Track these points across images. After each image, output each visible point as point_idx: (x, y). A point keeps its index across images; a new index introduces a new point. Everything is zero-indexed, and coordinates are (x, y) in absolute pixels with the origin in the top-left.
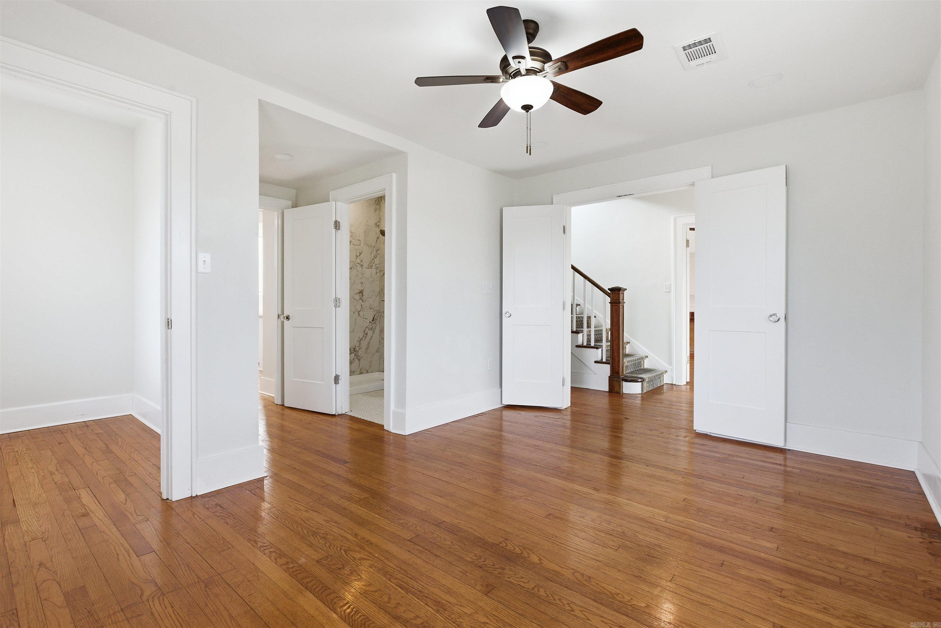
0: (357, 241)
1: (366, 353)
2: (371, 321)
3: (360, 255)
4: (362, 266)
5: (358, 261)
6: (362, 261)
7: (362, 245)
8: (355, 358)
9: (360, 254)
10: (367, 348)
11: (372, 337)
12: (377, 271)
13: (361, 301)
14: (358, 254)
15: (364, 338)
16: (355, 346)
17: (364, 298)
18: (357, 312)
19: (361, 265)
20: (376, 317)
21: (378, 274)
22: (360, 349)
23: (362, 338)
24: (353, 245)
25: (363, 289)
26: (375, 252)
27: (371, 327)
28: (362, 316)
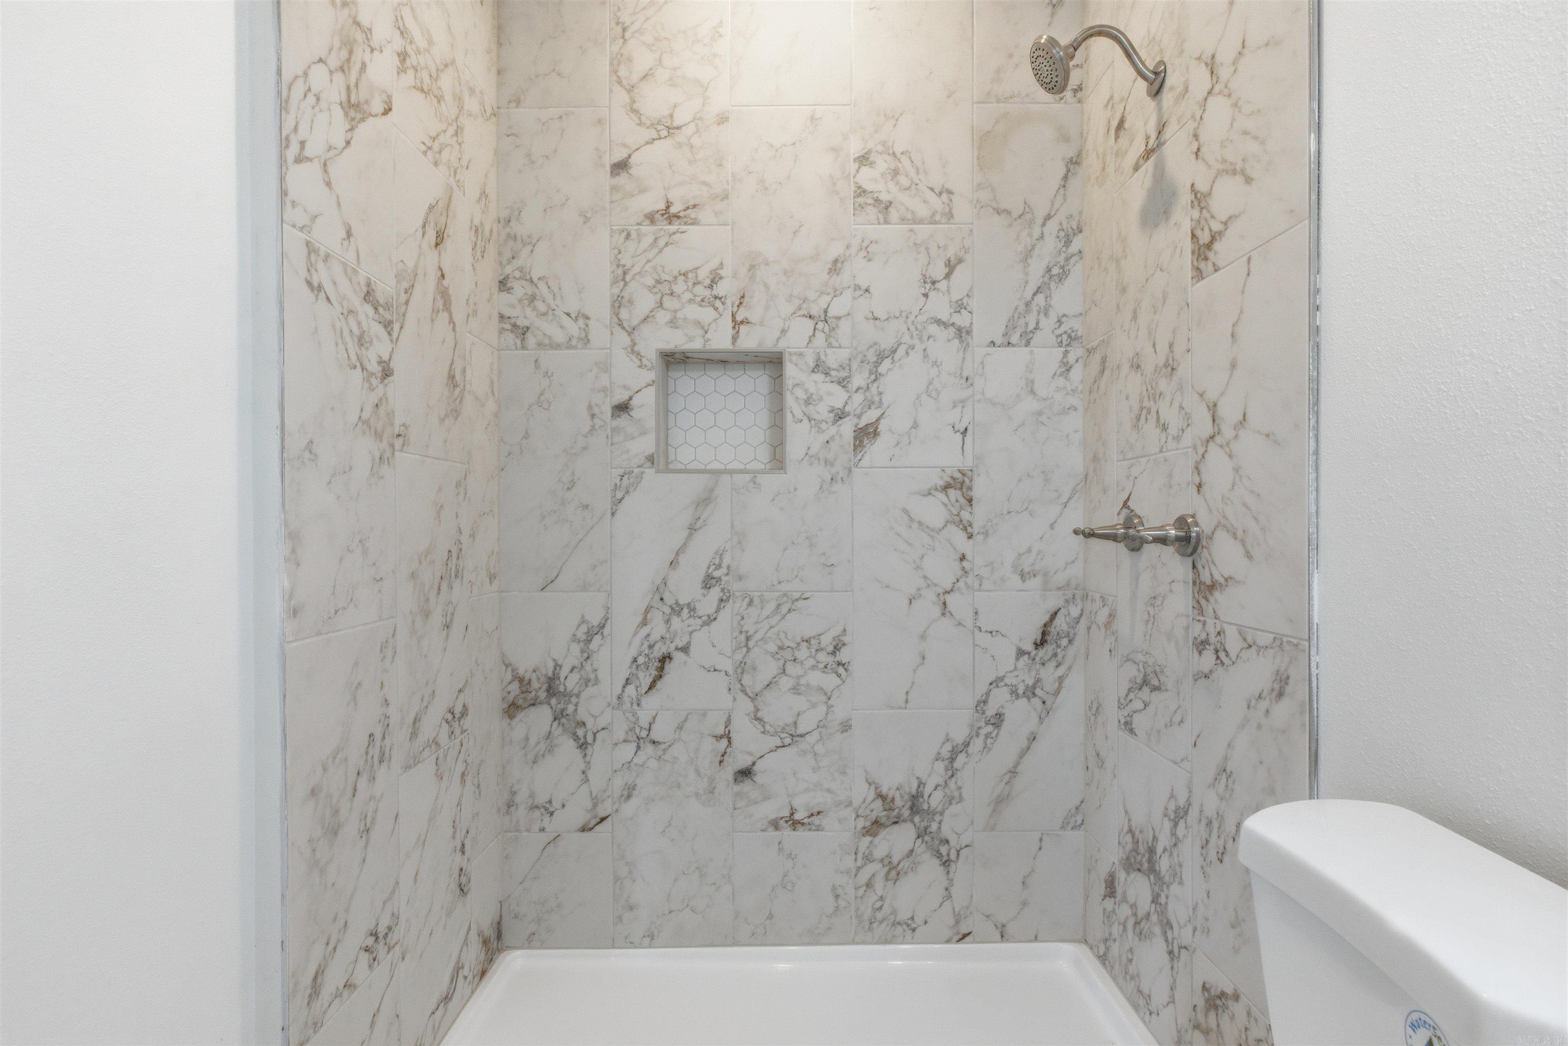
0: (930, 196)
1: (991, 827)
2: (1028, 646)
3: (948, 276)
4: (963, 333)
5: (939, 306)
6: (960, 306)
7: (963, 210)
8: (920, 847)
9: (950, 267)
10: (1000, 801)
11: (1033, 738)
12: (1071, 358)
13: (959, 537)
14: (939, 271)
15: (978, 744)
16: (921, 784)
17: (979, 517)
18: (930, 595)
19: (959, 330)
20: (1061, 623)
21: (1077, 373)
22: (950, 800)
23: (967, 745)
24: (903, 220)
25: (969, 463)
26: (1051, 244)
27: (1030, 682)
28: (969, 623)
